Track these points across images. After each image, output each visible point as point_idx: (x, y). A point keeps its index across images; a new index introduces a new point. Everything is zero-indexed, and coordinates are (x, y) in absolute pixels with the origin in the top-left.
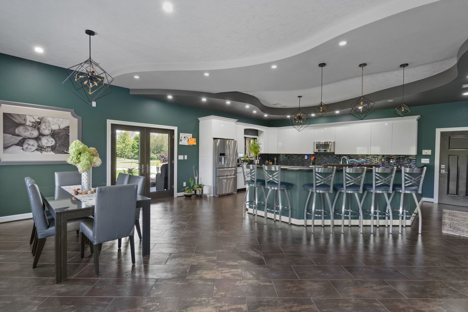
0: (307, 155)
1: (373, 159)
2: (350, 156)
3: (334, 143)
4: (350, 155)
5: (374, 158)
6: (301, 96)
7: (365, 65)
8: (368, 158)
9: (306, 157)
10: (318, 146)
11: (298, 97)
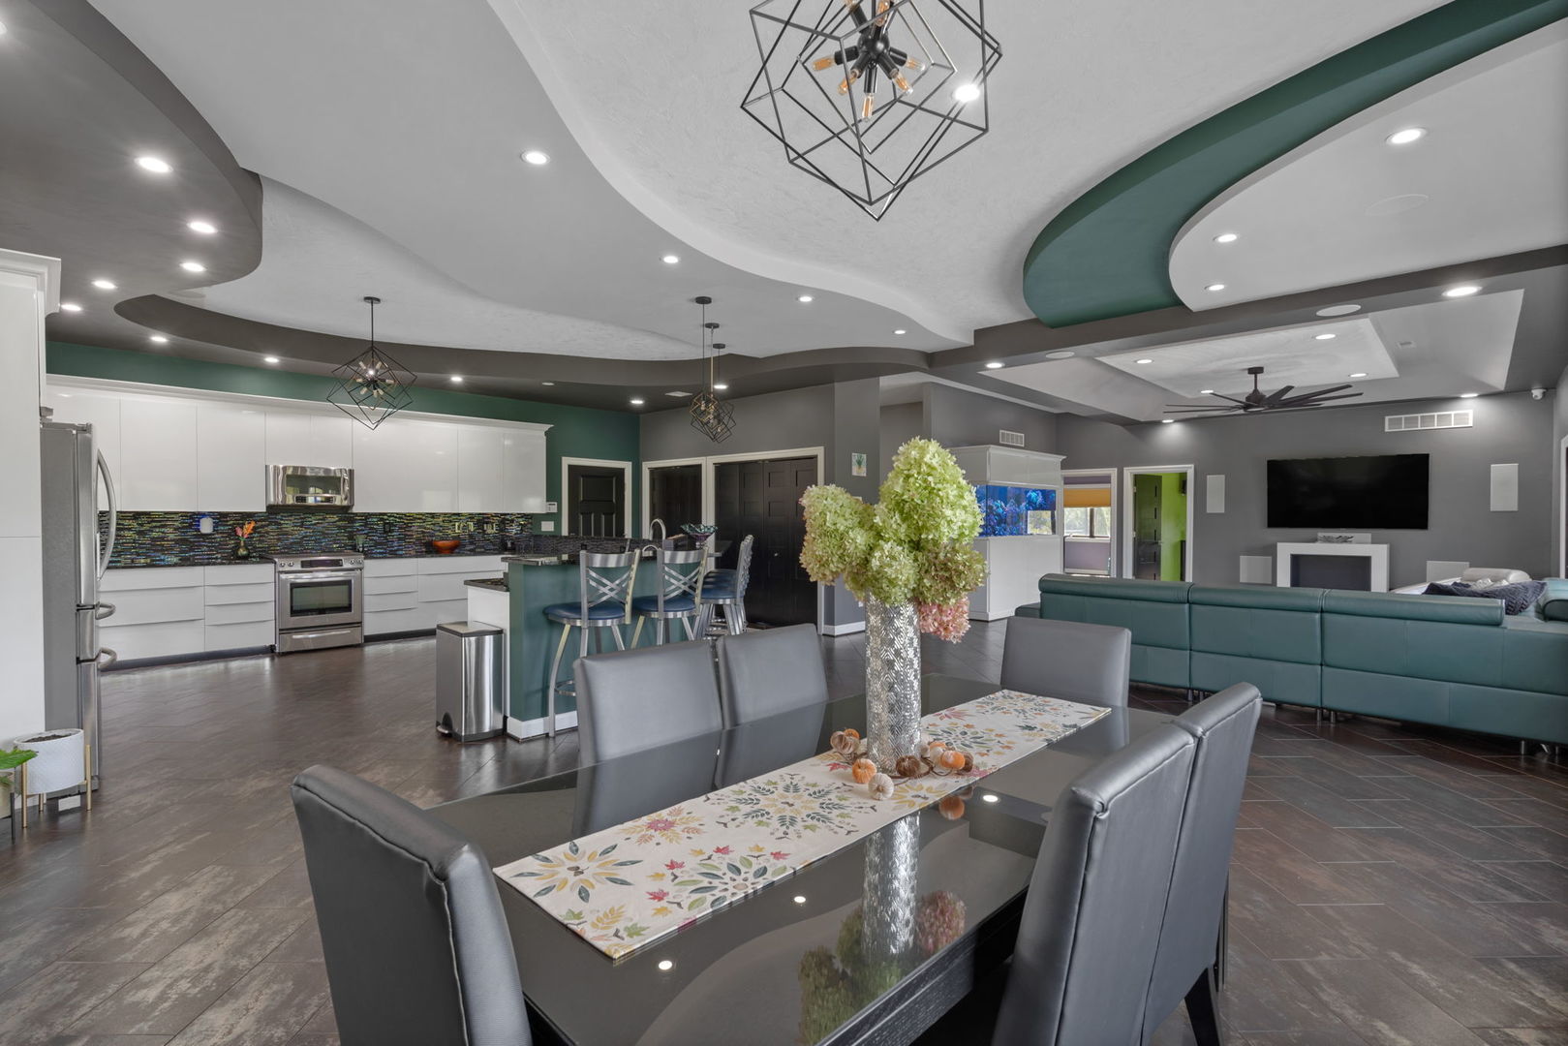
0: (211, 515)
1: (446, 524)
2: (385, 517)
3: (351, 473)
4: (385, 514)
5: (451, 521)
6: (378, 300)
7: (716, 326)
8: (434, 524)
9: (206, 526)
10: (298, 479)
11: (367, 299)
